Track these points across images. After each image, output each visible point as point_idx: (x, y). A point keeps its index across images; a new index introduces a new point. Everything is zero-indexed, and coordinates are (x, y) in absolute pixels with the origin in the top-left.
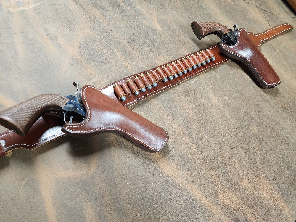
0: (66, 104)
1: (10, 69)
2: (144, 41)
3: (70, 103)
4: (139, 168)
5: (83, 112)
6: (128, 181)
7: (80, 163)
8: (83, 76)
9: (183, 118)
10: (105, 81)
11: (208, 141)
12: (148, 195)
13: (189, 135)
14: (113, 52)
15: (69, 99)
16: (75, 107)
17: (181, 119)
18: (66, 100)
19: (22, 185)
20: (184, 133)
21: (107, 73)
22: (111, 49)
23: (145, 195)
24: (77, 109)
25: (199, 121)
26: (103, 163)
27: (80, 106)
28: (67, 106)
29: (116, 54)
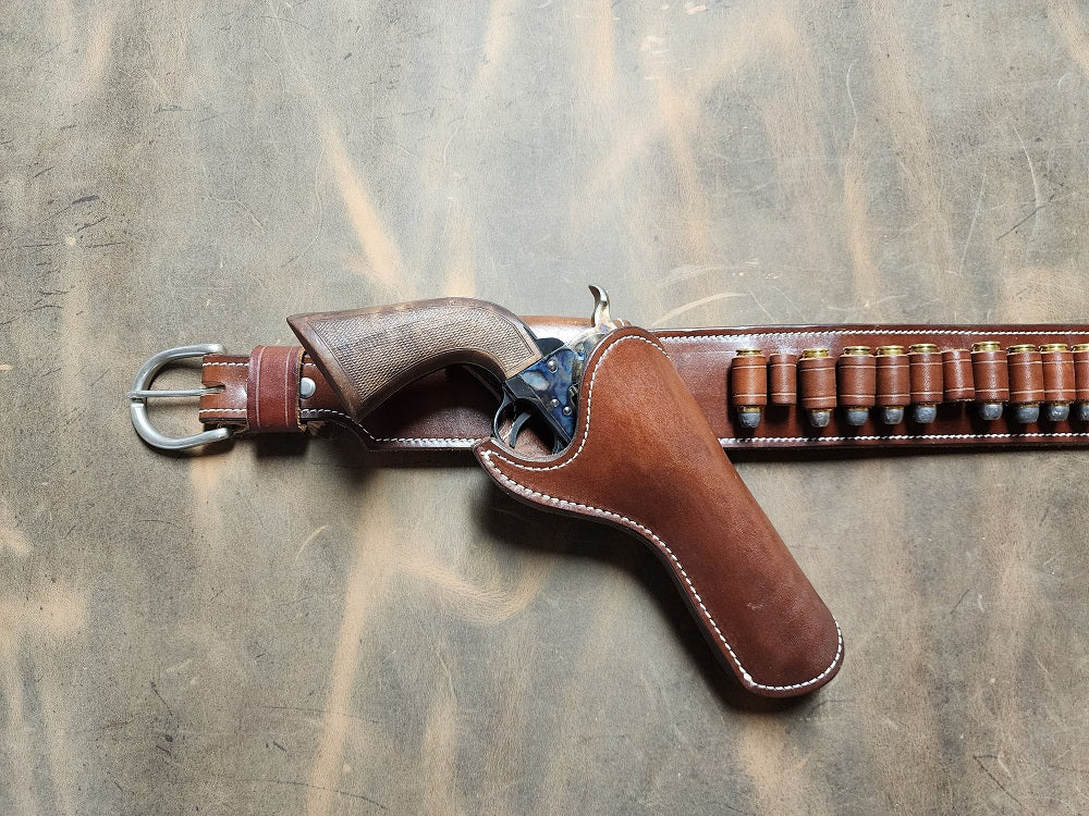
0: (525, 371)
1: (432, 115)
2: (1018, 159)
3: (541, 370)
4: (664, 693)
5: (565, 421)
6: (602, 712)
7: (488, 560)
8: (656, 238)
9: (960, 609)
10: (727, 295)
11: (1007, 762)
12: (641, 801)
13: (942, 691)
14: (833, 170)
15: (544, 354)
16: (549, 394)
17: (948, 610)
18: (531, 352)
19: (311, 537)
20: (921, 671)
21: (755, 263)
22: (832, 152)
23: (632, 793)
24: (554, 401)
25: (1027, 662)
26: (555, 604)
27: (568, 394)
28: (526, 378)
29: (840, 186)
